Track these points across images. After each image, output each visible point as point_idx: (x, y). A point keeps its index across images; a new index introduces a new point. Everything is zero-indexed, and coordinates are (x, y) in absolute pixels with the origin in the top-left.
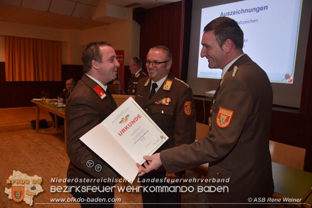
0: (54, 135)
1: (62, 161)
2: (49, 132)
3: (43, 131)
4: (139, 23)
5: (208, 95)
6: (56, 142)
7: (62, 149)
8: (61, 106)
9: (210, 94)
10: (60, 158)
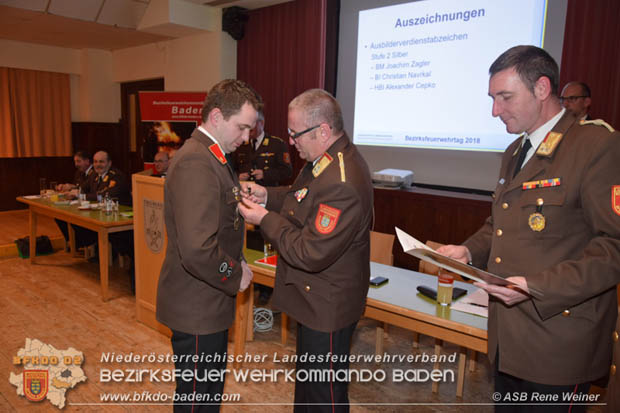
0: (69, 266)
1: (97, 317)
2: (57, 263)
3: (44, 260)
4: (236, 38)
5: (379, 179)
6: (77, 281)
7: (94, 294)
8: (87, 207)
9: (383, 176)
10: (94, 312)
